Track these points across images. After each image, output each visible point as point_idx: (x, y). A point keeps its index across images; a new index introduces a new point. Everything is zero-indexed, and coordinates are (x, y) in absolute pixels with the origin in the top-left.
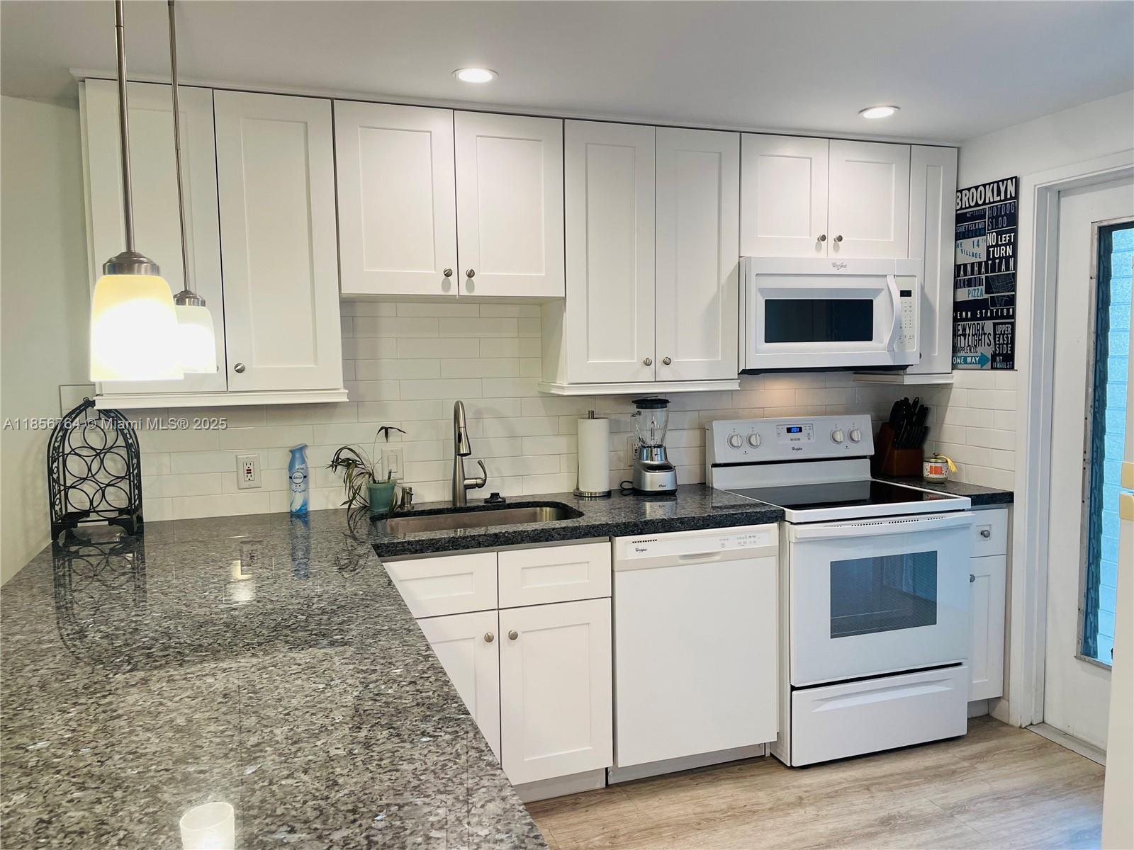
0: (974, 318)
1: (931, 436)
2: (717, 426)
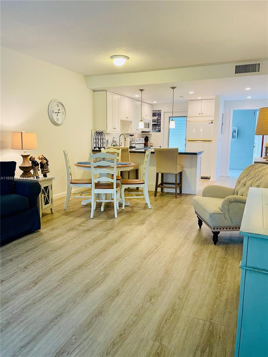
0: (155, 126)
1: (149, 141)
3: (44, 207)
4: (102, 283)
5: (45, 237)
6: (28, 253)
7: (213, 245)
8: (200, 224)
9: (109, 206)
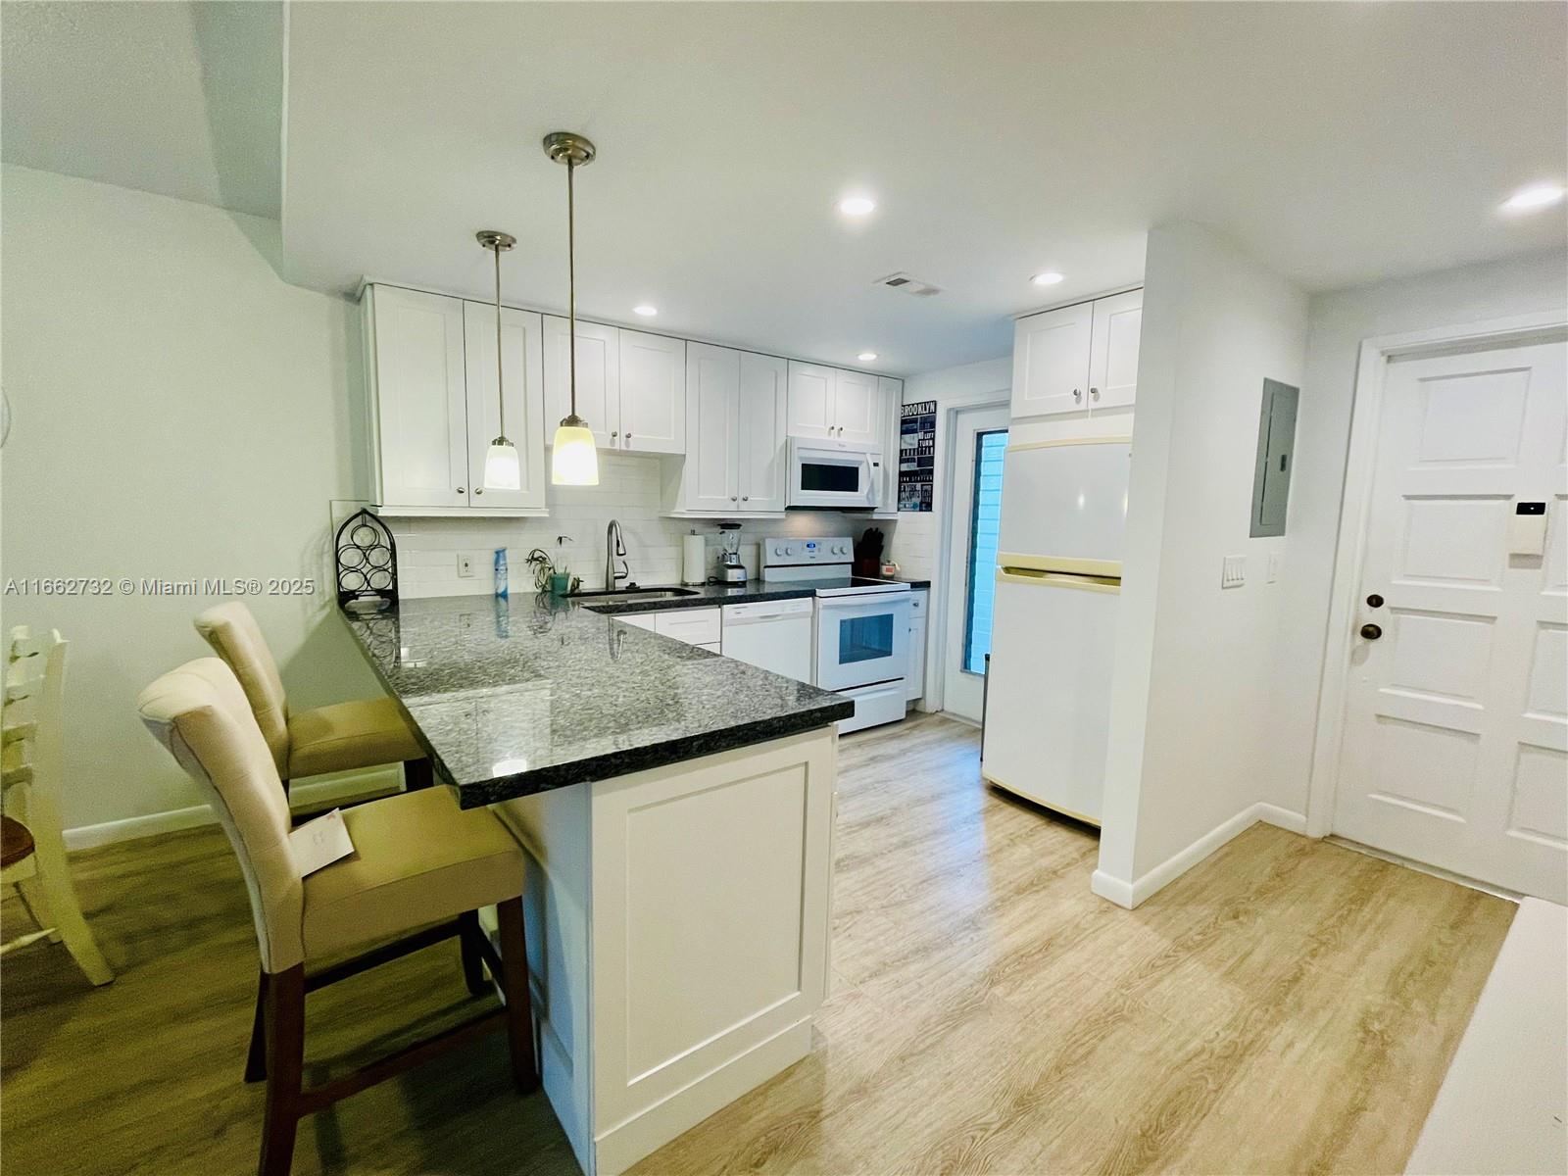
0: (910, 481)
1: (884, 552)
2: (768, 542)
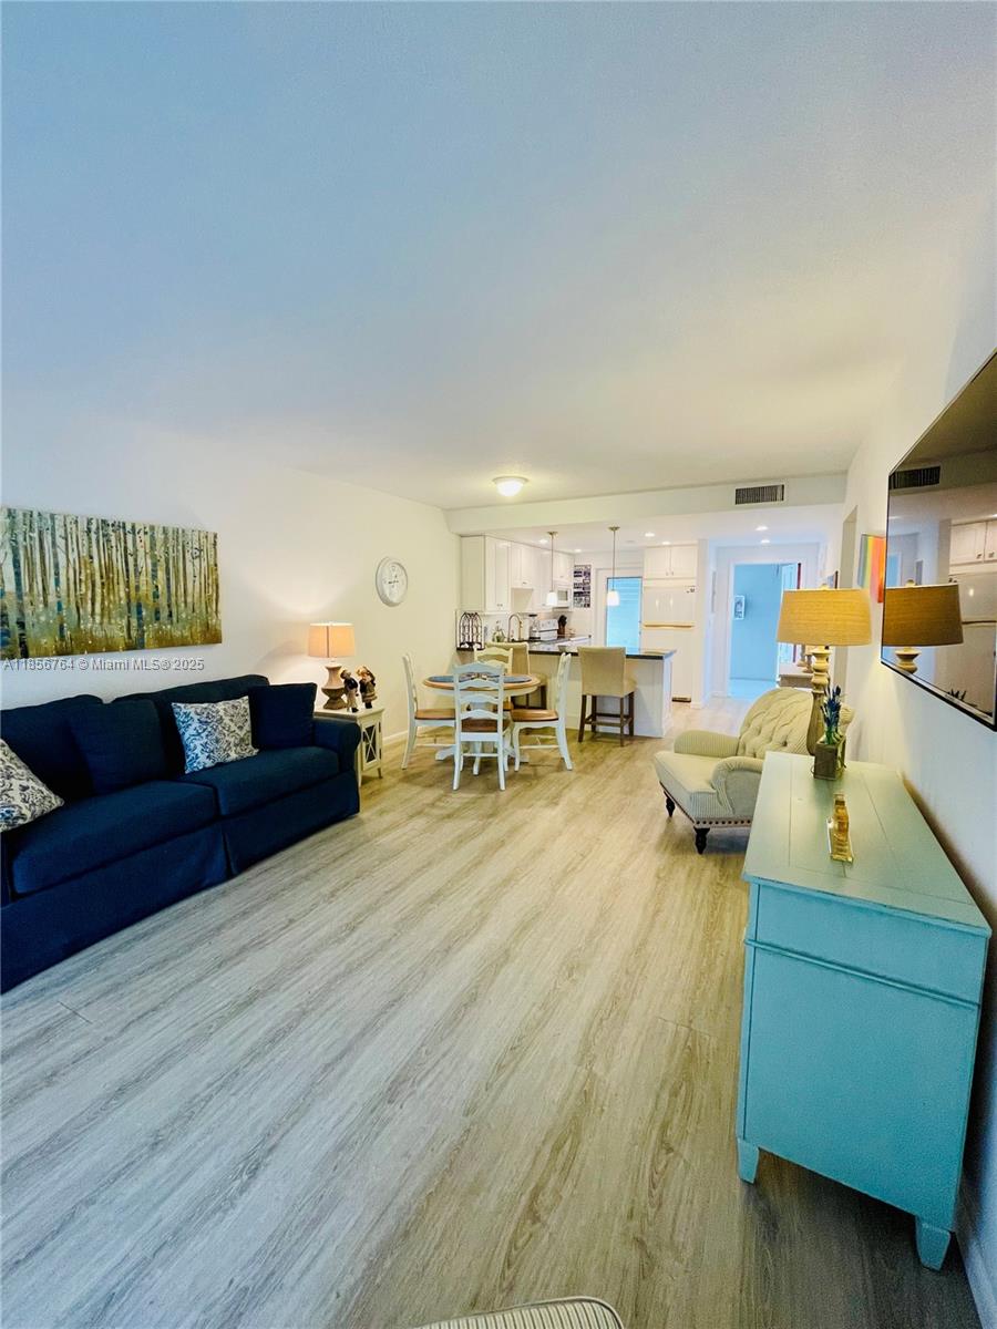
0: (579, 595)
3: (367, 765)
4: (476, 933)
5: (368, 829)
6: (336, 864)
7: (697, 855)
8: (670, 806)
9: (489, 765)
